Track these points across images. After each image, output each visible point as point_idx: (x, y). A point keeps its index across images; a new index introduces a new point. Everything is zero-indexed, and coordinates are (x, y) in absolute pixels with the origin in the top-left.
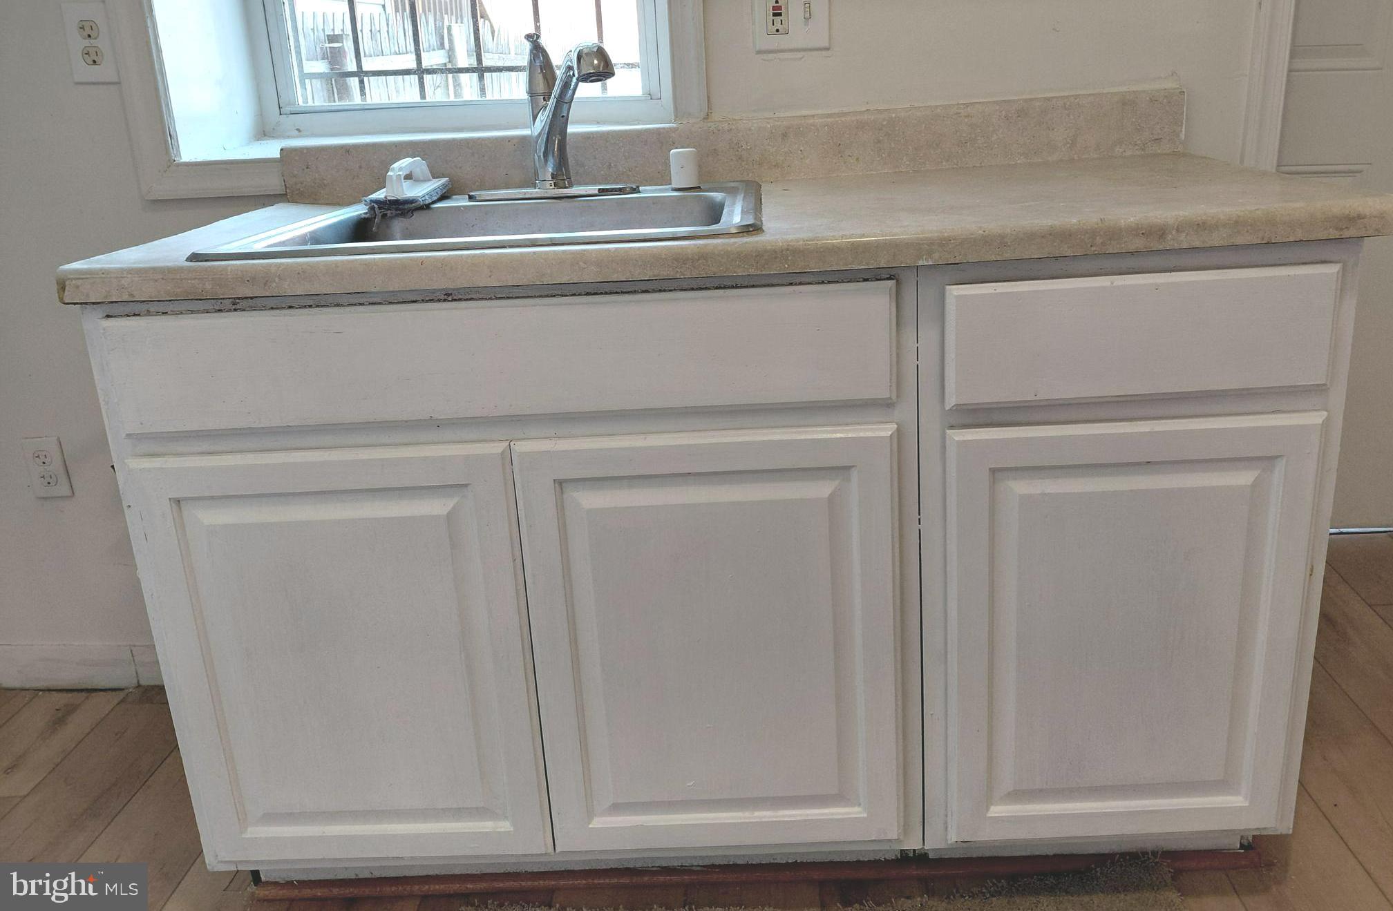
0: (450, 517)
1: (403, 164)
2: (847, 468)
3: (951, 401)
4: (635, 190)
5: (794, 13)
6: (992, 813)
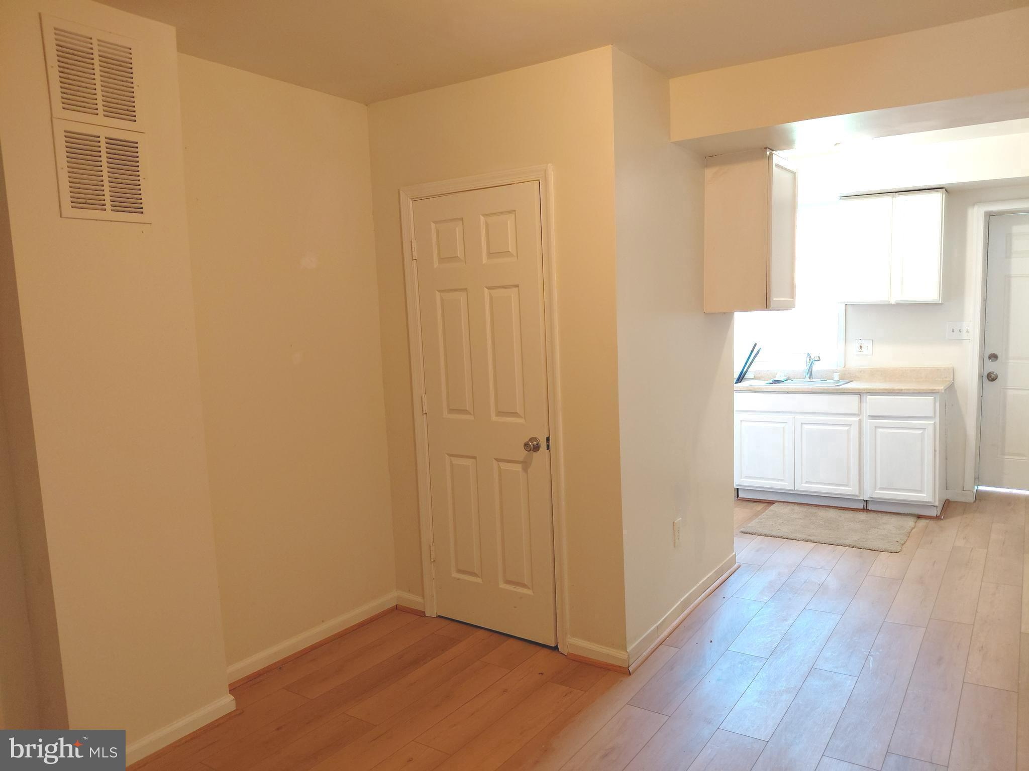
0: (784, 427)
1: (779, 374)
2: (851, 425)
3: (868, 415)
4: (828, 380)
5: (865, 348)
6: (876, 491)
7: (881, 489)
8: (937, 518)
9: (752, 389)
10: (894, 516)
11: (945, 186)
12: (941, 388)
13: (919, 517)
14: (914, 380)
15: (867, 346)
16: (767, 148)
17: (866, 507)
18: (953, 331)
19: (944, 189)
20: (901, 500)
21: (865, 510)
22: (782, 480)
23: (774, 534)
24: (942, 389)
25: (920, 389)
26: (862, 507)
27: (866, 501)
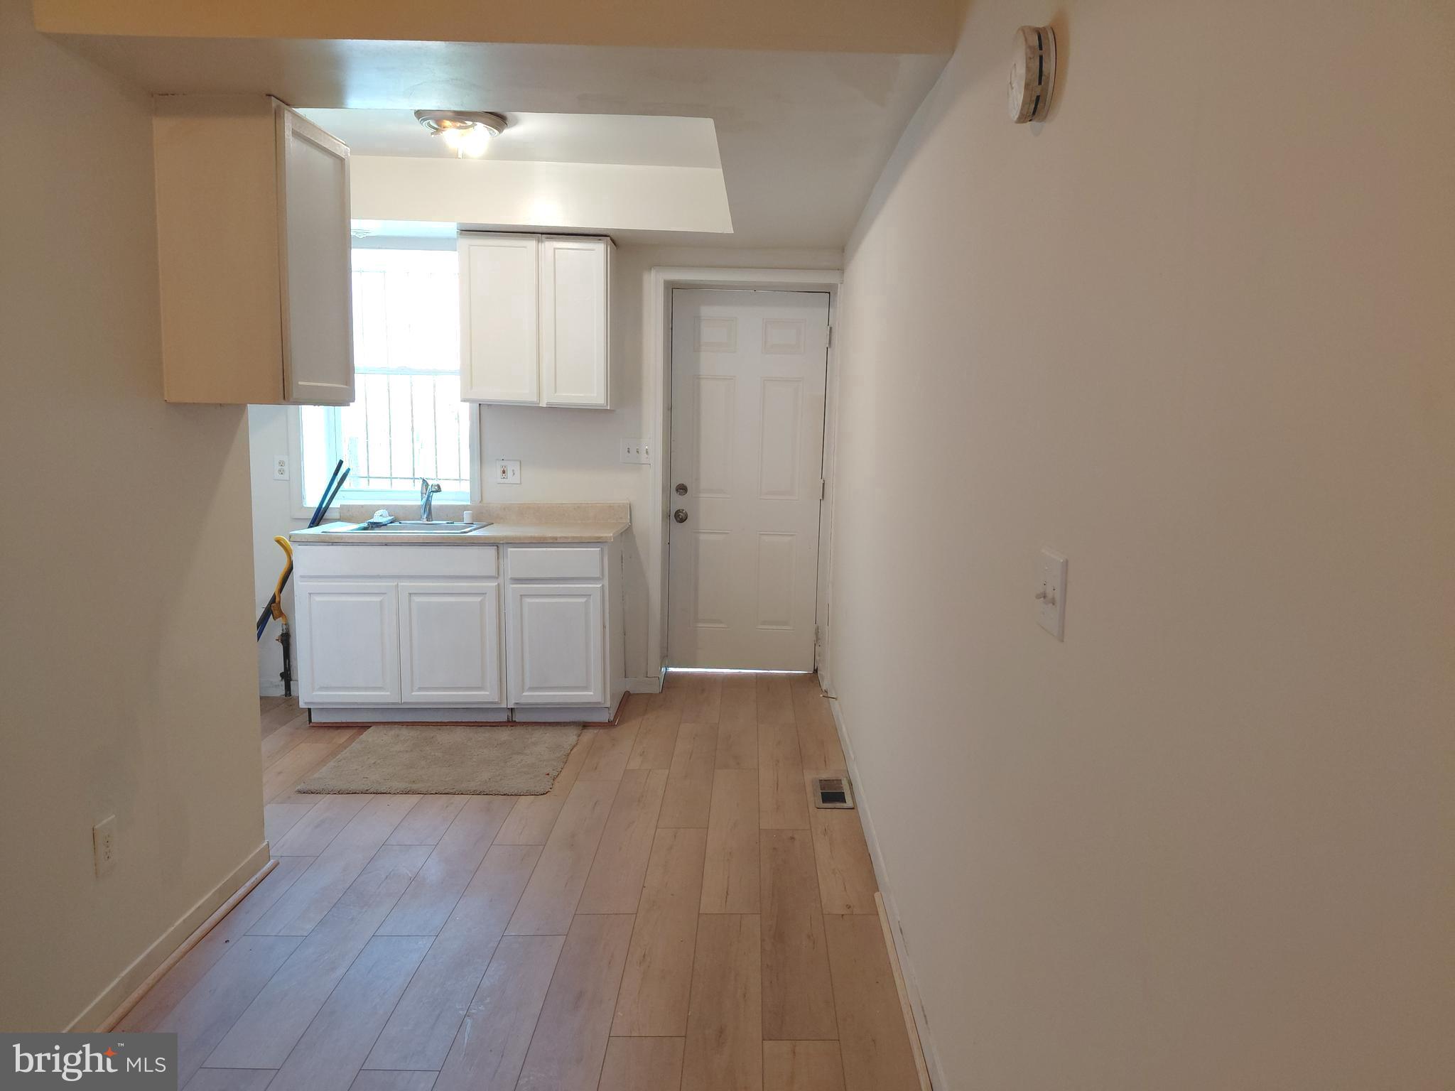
0: (381, 602)
1: (380, 512)
2: (486, 594)
3: (509, 577)
4: (453, 523)
5: (509, 473)
6: (524, 694)
7: (531, 689)
8: (610, 725)
9: (327, 539)
10: (550, 728)
11: (611, 235)
12: (608, 534)
13: (585, 725)
14: (579, 522)
15: (513, 470)
16: (270, 95)
17: (512, 720)
18: (629, 452)
19: (609, 238)
20: (559, 704)
21: (511, 723)
22: (380, 689)
23: (353, 787)
24: (610, 537)
25: (581, 537)
26: (505, 719)
27: (512, 709)
